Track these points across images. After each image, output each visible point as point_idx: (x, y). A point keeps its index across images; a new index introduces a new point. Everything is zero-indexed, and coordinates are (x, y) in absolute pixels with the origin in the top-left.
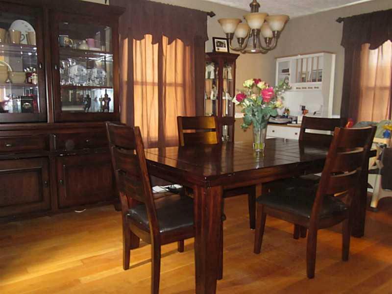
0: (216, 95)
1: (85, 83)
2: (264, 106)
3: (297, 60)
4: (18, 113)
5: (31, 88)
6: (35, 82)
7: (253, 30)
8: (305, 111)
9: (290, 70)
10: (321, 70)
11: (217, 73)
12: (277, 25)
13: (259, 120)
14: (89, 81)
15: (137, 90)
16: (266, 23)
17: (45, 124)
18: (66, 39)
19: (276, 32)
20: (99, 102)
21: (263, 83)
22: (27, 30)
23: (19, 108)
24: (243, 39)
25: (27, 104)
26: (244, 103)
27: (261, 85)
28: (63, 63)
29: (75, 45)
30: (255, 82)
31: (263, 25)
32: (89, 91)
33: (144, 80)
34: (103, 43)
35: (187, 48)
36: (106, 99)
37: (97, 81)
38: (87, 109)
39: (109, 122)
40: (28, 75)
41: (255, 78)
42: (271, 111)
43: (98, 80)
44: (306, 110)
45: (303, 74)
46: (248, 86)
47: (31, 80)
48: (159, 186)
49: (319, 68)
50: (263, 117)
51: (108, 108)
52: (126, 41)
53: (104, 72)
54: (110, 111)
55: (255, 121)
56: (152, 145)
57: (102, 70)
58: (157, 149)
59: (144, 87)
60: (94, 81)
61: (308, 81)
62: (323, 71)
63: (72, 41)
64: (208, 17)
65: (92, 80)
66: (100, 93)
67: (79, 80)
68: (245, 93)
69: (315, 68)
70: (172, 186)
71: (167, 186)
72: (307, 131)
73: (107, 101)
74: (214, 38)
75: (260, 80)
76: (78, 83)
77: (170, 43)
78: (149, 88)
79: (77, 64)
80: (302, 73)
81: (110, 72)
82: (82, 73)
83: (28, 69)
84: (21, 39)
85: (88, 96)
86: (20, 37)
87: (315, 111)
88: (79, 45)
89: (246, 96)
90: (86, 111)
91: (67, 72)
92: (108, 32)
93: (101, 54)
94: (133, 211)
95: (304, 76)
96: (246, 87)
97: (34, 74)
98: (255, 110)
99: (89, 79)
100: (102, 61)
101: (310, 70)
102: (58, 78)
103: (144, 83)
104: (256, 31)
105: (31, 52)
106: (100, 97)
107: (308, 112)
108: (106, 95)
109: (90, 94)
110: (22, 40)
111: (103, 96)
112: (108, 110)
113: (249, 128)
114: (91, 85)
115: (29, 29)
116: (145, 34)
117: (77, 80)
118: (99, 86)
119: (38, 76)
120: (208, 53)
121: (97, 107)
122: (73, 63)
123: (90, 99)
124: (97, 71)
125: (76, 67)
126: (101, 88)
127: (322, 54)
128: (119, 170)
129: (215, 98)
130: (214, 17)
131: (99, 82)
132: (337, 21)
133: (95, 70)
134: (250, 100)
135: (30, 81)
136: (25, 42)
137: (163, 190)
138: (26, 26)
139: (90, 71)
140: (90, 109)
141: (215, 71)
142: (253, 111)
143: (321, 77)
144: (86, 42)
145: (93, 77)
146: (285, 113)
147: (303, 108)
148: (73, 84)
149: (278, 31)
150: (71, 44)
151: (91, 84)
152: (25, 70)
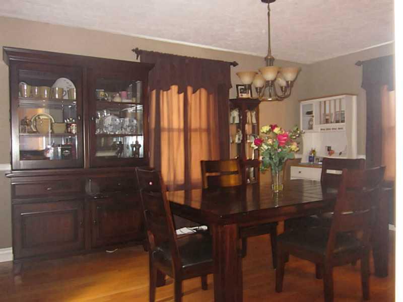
0: (241, 139)
1: (118, 131)
2: (280, 150)
3: (320, 102)
4: (59, 160)
5: (70, 137)
6: (74, 131)
7: (268, 82)
8: (330, 152)
9: (314, 113)
10: (344, 111)
11: (241, 117)
12: (290, 76)
13: (276, 163)
14: (122, 130)
15: (164, 136)
16: (279, 74)
17: (81, 169)
18: (101, 93)
19: (290, 82)
20: (131, 148)
21: (279, 129)
22: (68, 86)
23: (60, 155)
24: (261, 88)
25: (67, 151)
26: (262, 148)
27: (276, 130)
28: (99, 114)
29: (110, 98)
30: (272, 128)
31: (277, 76)
32: (122, 138)
33: (171, 127)
34: (134, 96)
35: (211, 96)
36: (137, 145)
37: (128, 130)
38: (119, 154)
39: (137, 167)
40: (68, 125)
41: (272, 124)
42: (288, 154)
43: (130, 128)
44: (332, 151)
45: (327, 115)
46: (265, 132)
47: (71, 130)
48: (187, 227)
49: (342, 110)
50: (280, 160)
51: (138, 153)
52: (154, 92)
53: (135, 121)
54: (140, 157)
55: (273, 164)
56: (178, 188)
57: (133, 119)
58: (183, 191)
59: (171, 133)
60: (126, 129)
61: (331, 122)
62: (345, 112)
63: (107, 95)
64: (232, 66)
65: (124, 129)
66: (131, 140)
67: (113, 129)
68: (263, 138)
69: (338, 110)
70: (200, 227)
71: (195, 228)
72: (329, 171)
73: (137, 147)
74: (237, 86)
75: (276, 126)
76: (112, 132)
77: (194, 92)
78: (175, 134)
79: (111, 114)
80: (325, 114)
81: (141, 121)
82: (115, 122)
83: (68, 120)
84: (63, 95)
85: (120, 142)
86: (63, 93)
87: (341, 151)
88: (113, 97)
89: (263, 140)
90: (119, 157)
91: (102, 121)
92: (139, 84)
93: (133, 105)
94: (159, 249)
95: (327, 117)
96: (263, 133)
97: (74, 125)
98: (272, 154)
99: (122, 127)
100: (134, 110)
101: (333, 111)
102: (94, 127)
103: (170, 130)
104: (270, 82)
105: (71, 105)
106: (132, 143)
107: (333, 153)
108: (137, 142)
109: (122, 141)
110: (65, 95)
111: (134, 143)
112: (139, 155)
113: (268, 170)
114: (123, 133)
115: (71, 86)
116: (172, 85)
117: (110, 129)
118: (130, 133)
119: (77, 126)
120: (231, 100)
121: (128, 153)
122: (107, 113)
123: (123, 145)
124: (129, 120)
125: (110, 118)
126: (132, 135)
127: (344, 96)
128: (146, 210)
129: (240, 141)
130: (236, 66)
131: (131, 129)
132: (356, 64)
133: (127, 119)
134: (268, 145)
135: (69, 131)
136: (66, 97)
137: (191, 231)
138: (68, 83)
139: (123, 120)
140: (122, 154)
141: (239, 116)
142: (270, 154)
143: (344, 118)
144: (120, 94)
145: (125, 125)
146: (311, 154)
147: (329, 149)
148: (107, 132)
149: (291, 82)
150: (106, 97)
151: (123, 131)
152: (66, 121)
